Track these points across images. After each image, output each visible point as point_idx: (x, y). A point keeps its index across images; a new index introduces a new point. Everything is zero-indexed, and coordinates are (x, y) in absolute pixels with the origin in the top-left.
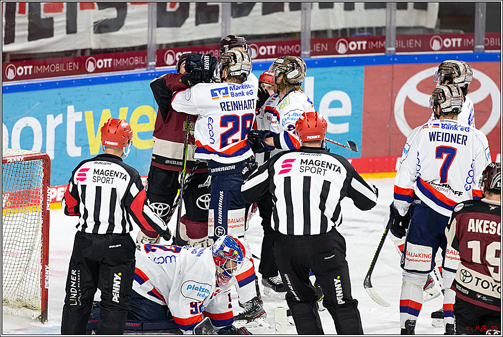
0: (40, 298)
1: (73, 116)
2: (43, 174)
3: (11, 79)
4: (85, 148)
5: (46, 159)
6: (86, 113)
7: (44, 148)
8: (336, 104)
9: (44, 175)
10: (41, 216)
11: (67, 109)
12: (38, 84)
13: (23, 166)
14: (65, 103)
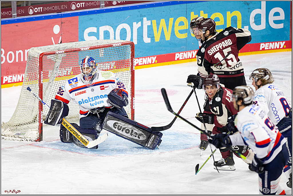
0: (131, 113)
1: (146, 23)
2: (131, 52)
3: (115, 4)
4: (153, 38)
5: (132, 45)
6: (152, 21)
7: (132, 39)
8: (277, 14)
9: (132, 52)
10: (130, 73)
11: (143, 19)
12: (128, 7)
13: (121, 48)
14: (142, 16)
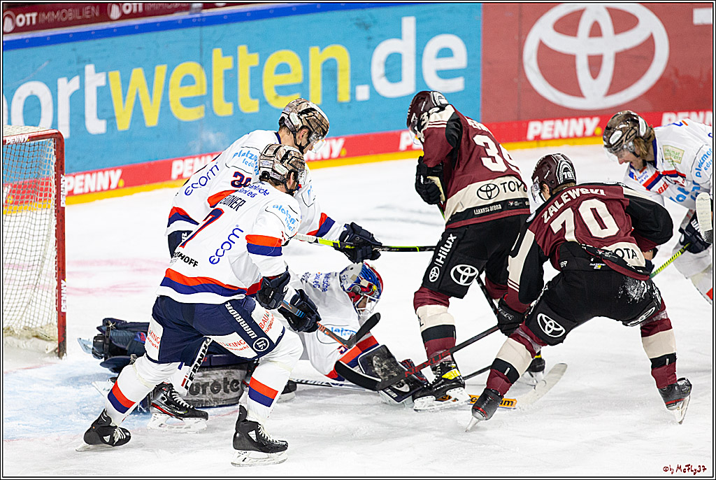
0: (56, 324)
1: (94, 79)
2: (55, 159)
3: (8, 31)
4: (111, 121)
5: (58, 138)
6: (110, 74)
7: (55, 124)
8: (445, 53)
9: (57, 160)
10: (54, 214)
11: (84, 69)
12: (45, 38)
13: (27, 148)
14: (82, 62)
